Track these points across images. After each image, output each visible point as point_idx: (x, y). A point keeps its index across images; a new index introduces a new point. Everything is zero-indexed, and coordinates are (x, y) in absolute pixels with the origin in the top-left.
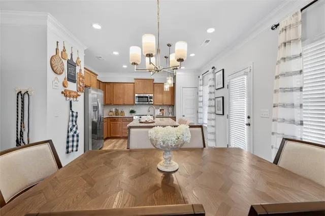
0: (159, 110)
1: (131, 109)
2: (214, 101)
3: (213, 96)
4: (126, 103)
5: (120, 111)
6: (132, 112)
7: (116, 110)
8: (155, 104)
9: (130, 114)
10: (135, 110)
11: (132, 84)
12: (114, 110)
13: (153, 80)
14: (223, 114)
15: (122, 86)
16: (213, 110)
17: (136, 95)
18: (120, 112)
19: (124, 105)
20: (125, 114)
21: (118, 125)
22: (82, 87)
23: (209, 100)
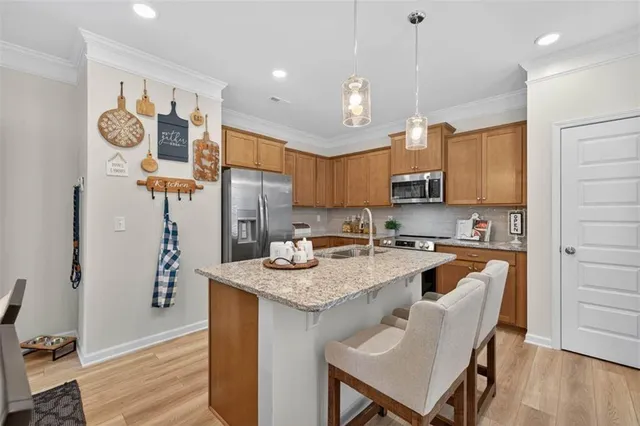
0: (470, 223)
1: (390, 218)
4: (370, 203)
7: (357, 219)
8: (451, 202)
11: (387, 151)
13: (441, 127)
15: (363, 161)
22: (210, 169)
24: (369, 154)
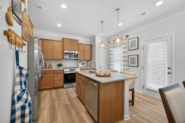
0: (81, 64)
2: (127, 58)
3: (126, 55)
6: (60, 65)
7: (45, 64)
8: (79, 59)
9: (58, 67)
10: (62, 64)
14: (138, 66)
15: (51, 43)
16: (126, 63)
17: (65, 51)
19: (53, 59)
20: (53, 67)
23: (123, 57)
24: (55, 42)
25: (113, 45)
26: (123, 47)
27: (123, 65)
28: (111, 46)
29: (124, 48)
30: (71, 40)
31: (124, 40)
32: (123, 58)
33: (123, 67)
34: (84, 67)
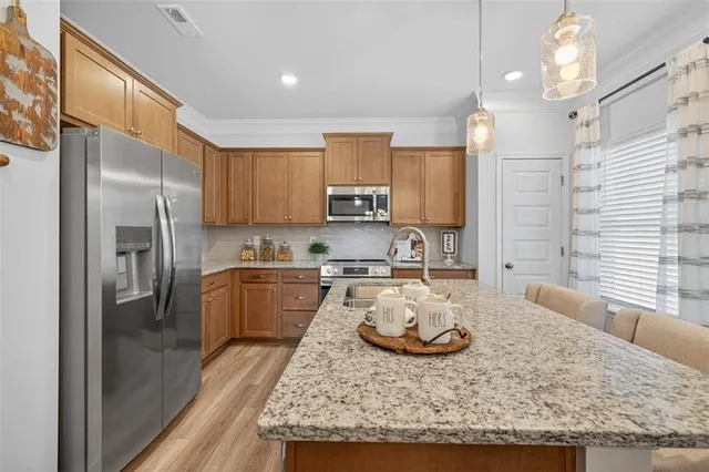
0: (408, 244)
1: (313, 239)
4: (295, 218)
5: (277, 245)
6: (317, 249)
7: (265, 242)
8: (396, 221)
9: (310, 257)
10: (327, 243)
11: (318, 154)
12: (257, 242)
13: (389, 136)
17: (330, 191)
18: (277, 248)
20: (295, 256)
21: (269, 295)
22: (31, 114)
23: (681, 197)
24: (294, 154)
25: (595, 132)
26: (673, 125)
27: (680, 258)
28: (581, 135)
29: (684, 133)
30: (355, 139)
31: (687, 69)
32: (673, 208)
33: (681, 271)
34: (419, 259)
